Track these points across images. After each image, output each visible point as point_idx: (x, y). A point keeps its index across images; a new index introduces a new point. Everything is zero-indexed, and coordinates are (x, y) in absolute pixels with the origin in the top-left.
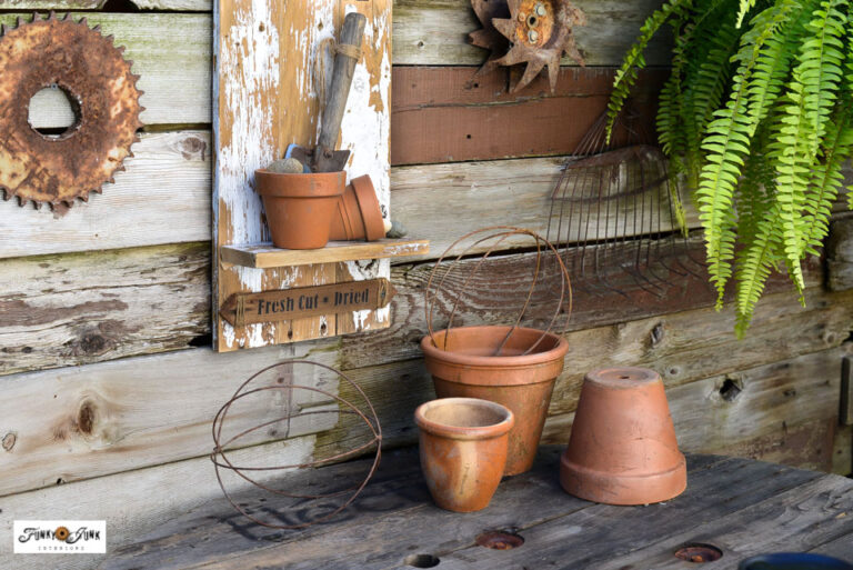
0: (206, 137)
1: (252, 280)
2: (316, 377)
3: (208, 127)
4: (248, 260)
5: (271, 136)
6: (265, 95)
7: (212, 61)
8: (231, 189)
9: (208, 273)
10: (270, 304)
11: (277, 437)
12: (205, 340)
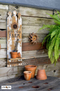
0: (6, 49)
1: (10, 61)
2: (16, 69)
3: (6, 48)
4: (10, 59)
5: (12, 49)
6: (11, 46)
7: (7, 43)
8: (8, 53)
9: (6, 61)
10: (11, 63)
11: (12, 75)
12: (6, 66)
